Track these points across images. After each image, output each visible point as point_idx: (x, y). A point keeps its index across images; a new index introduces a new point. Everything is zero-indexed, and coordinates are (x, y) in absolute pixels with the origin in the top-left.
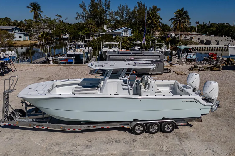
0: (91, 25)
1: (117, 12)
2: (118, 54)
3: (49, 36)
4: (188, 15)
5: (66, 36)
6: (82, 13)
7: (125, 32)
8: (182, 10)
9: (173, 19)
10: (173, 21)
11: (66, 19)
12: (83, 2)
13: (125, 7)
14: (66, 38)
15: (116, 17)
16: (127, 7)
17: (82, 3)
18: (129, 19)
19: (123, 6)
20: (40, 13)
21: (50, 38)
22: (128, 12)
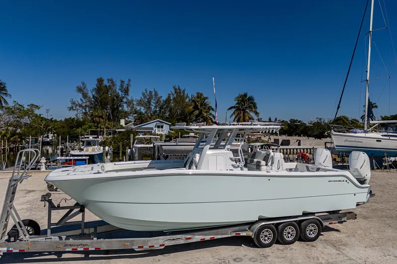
0: (99, 118)
1: (141, 100)
2: (175, 144)
3: (17, 136)
4: (255, 101)
5: (48, 138)
6: (81, 100)
7: (158, 127)
8: (245, 95)
9: (234, 107)
10: (233, 110)
11: (48, 111)
12: (83, 84)
13: (153, 93)
14: (48, 142)
15: (138, 108)
16: (156, 94)
17: (82, 86)
18: (160, 111)
19: (151, 92)
20: (4, 97)
21: (19, 140)
22: (158, 101)
